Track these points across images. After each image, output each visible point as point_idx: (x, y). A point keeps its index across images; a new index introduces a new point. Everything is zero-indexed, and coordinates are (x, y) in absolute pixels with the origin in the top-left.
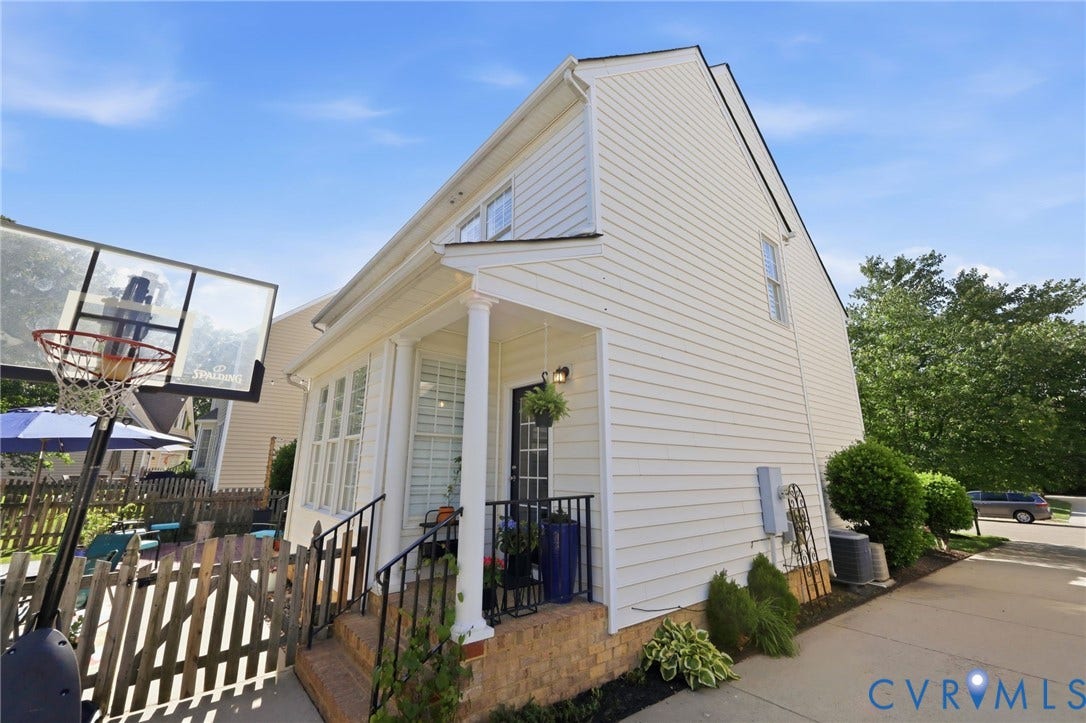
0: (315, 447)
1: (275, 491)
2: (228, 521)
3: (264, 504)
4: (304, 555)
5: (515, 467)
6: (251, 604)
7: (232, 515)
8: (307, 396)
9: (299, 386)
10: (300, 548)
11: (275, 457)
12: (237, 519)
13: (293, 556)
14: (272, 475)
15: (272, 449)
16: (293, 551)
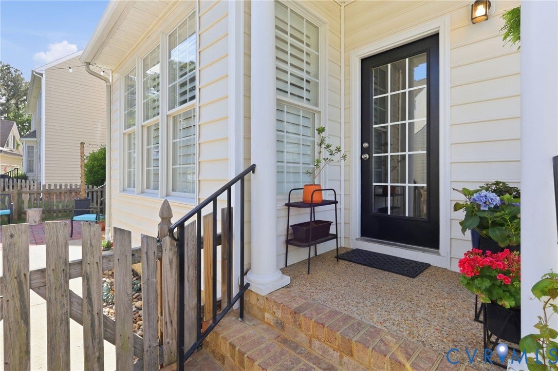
0: (127, 137)
1: (90, 186)
2: (55, 208)
3: (83, 195)
4: (154, 248)
5: (366, 145)
6: (76, 331)
7: (56, 204)
8: (110, 88)
9: (99, 77)
10: (145, 238)
11: (86, 161)
12: (63, 207)
13: (138, 250)
14: (86, 175)
15: (82, 156)
16: (136, 243)
